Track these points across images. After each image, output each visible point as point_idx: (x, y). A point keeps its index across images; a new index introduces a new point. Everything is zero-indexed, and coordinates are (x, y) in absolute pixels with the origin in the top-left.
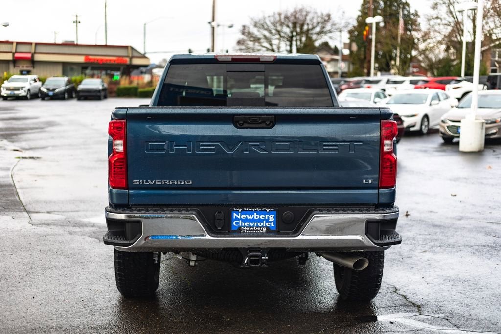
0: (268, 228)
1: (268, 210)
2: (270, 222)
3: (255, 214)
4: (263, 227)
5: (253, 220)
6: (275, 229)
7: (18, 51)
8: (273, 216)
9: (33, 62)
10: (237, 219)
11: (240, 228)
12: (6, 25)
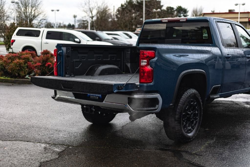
4: (97, 96)
11: (90, 95)
12: (244, 5)
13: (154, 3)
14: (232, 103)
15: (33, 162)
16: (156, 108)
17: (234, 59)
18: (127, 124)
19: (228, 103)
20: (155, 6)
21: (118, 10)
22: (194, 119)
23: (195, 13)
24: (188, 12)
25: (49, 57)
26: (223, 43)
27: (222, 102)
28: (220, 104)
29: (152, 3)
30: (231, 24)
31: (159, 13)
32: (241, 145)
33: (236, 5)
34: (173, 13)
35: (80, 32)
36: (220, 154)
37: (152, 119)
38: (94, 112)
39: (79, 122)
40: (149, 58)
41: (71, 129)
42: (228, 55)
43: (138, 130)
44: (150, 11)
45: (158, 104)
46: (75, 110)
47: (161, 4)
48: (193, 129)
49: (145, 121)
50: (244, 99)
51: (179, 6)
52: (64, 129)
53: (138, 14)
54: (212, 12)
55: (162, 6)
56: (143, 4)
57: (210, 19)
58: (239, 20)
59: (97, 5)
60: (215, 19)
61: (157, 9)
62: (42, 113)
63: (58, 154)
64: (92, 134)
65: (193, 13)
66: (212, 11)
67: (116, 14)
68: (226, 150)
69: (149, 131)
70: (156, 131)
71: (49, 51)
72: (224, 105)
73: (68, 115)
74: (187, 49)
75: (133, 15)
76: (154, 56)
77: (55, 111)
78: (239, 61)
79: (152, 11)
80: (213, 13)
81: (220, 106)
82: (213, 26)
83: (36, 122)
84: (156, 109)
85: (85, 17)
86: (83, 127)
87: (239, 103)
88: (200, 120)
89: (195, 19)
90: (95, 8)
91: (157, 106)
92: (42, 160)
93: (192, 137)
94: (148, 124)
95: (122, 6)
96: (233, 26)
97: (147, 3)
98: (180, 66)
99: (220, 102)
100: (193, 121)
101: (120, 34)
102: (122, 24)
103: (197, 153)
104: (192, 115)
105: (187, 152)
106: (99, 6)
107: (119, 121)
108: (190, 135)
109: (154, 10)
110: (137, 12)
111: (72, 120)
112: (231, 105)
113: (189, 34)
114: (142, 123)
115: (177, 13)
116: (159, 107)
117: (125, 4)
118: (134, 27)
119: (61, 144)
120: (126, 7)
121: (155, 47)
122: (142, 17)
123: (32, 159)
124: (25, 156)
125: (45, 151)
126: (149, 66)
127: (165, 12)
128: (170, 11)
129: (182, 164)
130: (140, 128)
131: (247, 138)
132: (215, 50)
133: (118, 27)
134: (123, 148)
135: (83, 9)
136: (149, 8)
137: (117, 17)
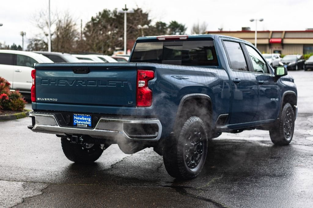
0: (88, 125)
1: (87, 116)
2: (89, 122)
3: (83, 117)
4: (86, 124)
5: (82, 121)
6: (91, 126)
7: (273, 37)
8: (90, 119)
9: (282, 45)
10: (76, 119)
11: (77, 124)
12: (261, 20)
13: (139, 16)
14: (244, 142)
15: (14, 198)
16: (156, 135)
17: (246, 87)
18: (117, 163)
19: (239, 141)
20: (140, 21)
21: (88, 26)
22: (198, 151)
23: (196, 30)
24: (186, 29)
25: (3, 87)
26: (231, 65)
27: (232, 141)
28: (230, 142)
29: (137, 16)
30: (239, 43)
31: (146, 31)
32: (252, 181)
33: (252, 21)
34: (165, 30)
35: (41, 55)
36: (228, 189)
37: (147, 158)
38: (82, 142)
39: (57, 161)
40: (147, 79)
41: (49, 168)
42: (236, 79)
43: (131, 168)
44: (133, 28)
45: (158, 131)
46: (49, 150)
47: (149, 18)
48: (197, 164)
49: (138, 160)
50: (259, 138)
51: (174, 21)
52: (40, 168)
53: (115, 32)
54: (219, 31)
55: (150, 21)
56: (123, 18)
57: (214, 37)
58: (256, 42)
59: (58, 18)
60: (221, 37)
61: (143, 25)
62: (7, 152)
63: (40, 191)
64: (76, 172)
65: (193, 31)
66: (219, 29)
67: (85, 31)
68: (235, 185)
69: (144, 169)
70: (154, 169)
71: (3, 79)
72: (234, 144)
73: (41, 154)
74: (189, 71)
75: (110, 33)
76: (152, 76)
77: (23, 151)
78: (253, 90)
79: (136, 28)
80: (221, 32)
81: (230, 145)
82: (218, 44)
83: (3, 161)
84: (155, 137)
85: (40, 34)
86: (64, 166)
87: (252, 142)
88: (205, 154)
89: (198, 37)
90: (55, 22)
91: (157, 133)
92: (24, 196)
93: (197, 172)
94: (143, 162)
95: (93, 19)
96: (242, 46)
97: (130, 16)
98: (182, 88)
99: (230, 141)
100: (197, 154)
101: (94, 58)
102: (95, 45)
103: (202, 188)
104: (196, 147)
105: (190, 188)
106: (60, 19)
107: (106, 160)
108: (194, 170)
109: (140, 26)
110: (114, 29)
111: (47, 159)
112: (243, 144)
113: (189, 55)
114: (135, 162)
115: (170, 31)
116: (159, 134)
117: (97, 17)
118: (110, 49)
119: (42, 182)
120: (99, 21)
121: (154, 66)
122: (122, 36)
123: (12, 196)
124: (3, 193)
125: (24, 188)
126: (148, 87)
127: (154, 30)
128: (160, 27)
129: (186, 198)
130: (133, 166)
131: (260, 175)
132: (221, 74)
133: (88, 49)
134: (116, 185)
135: (37, 23)
136: (133, 24)
137: (86, 36)
